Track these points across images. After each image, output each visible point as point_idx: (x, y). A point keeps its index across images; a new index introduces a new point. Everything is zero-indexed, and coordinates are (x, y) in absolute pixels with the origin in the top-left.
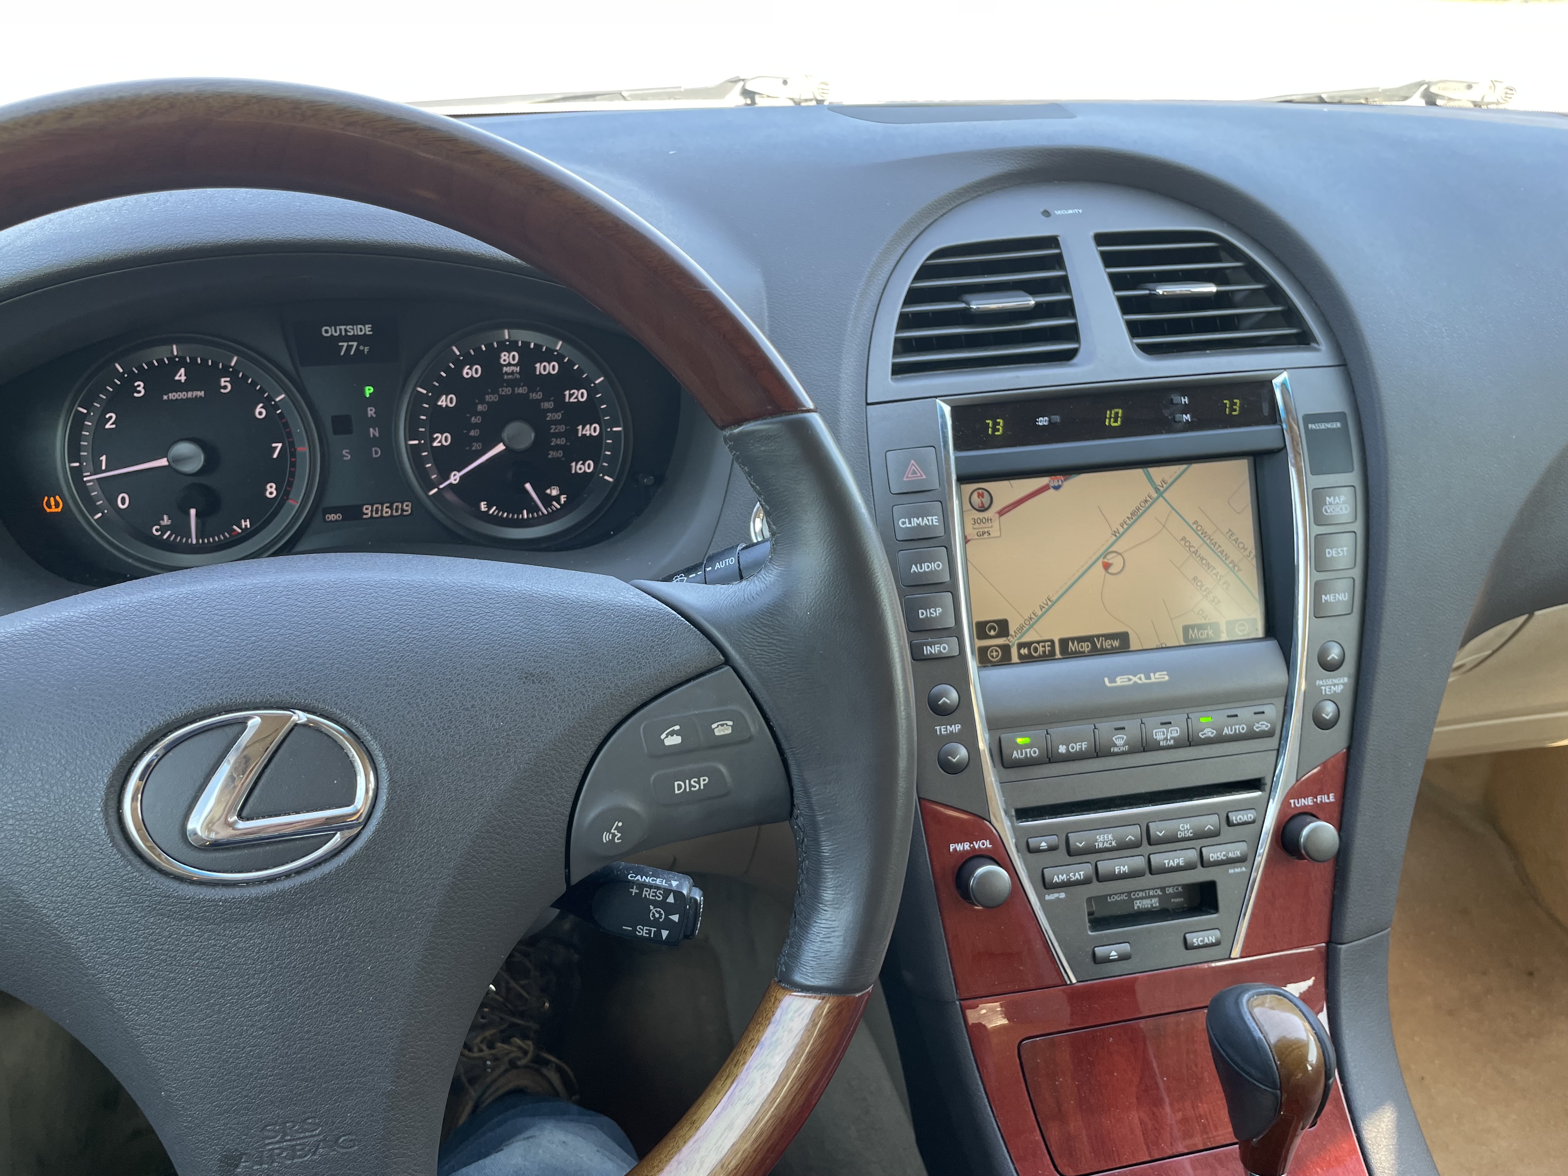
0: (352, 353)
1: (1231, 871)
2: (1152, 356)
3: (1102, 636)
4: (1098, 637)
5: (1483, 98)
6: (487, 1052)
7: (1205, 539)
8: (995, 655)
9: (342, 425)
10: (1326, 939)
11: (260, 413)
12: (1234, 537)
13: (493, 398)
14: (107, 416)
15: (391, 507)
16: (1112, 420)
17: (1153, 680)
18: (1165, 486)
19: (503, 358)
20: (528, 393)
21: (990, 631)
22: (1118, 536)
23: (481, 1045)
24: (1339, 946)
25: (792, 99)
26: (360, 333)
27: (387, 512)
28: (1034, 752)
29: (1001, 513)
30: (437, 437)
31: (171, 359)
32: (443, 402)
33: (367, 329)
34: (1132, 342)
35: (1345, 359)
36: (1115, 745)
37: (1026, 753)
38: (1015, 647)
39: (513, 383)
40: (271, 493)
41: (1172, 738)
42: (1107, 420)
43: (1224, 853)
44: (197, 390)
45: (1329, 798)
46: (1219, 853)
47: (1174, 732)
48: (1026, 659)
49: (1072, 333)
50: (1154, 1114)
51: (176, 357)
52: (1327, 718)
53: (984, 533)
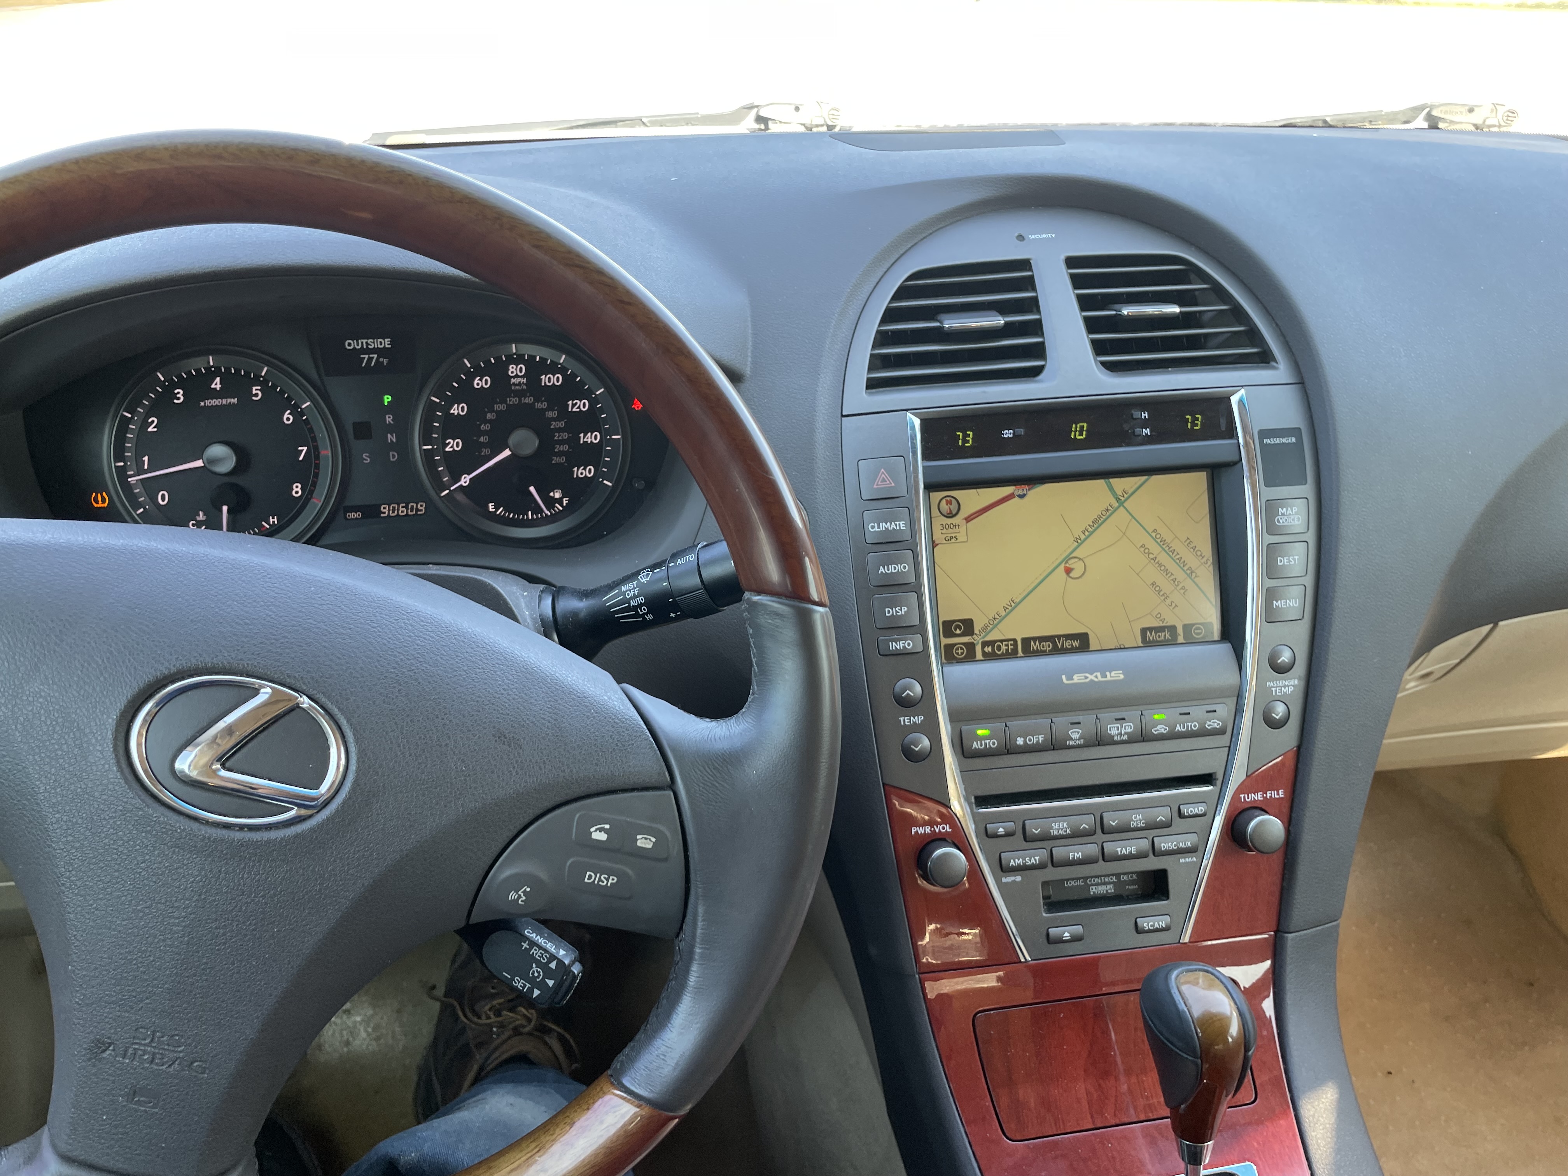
0: (373, 364)
1: (1182, 861)
2: (1115, 374)
3: (1063, 636)
4: (1059, 637)
5: (1484, 121)
6: (494, 1019)
7: (1164, 547)
8: (960, 652)
9: (363, 430)
10: (1275, 929)
11: (288, 419)
12: (1192, 545)
13: (501, 407)
14: (150, 420)
15: (406, 507)
16: (1077, 433)
17: (1109, 678)
18: (1126, 496)
19: (511, 370)
20: (534, 403)
21: (956, 630)
22: (1079, 542)
23: (488, 1012)
24: (1286, 935)
25: (804, 125)
26: (379, 346)
27: (403, 512)
28: (993, 744)
29: (968, 519)
30: (449, 443)
31: (208, 369)
32: (455, 410)
33: (386, 343)
34: (1095, 360)
35: (1302, 378)
36: (1071, 739)
37: (986, 744)
38: (980, 645)
39: (520, 394)
40: (297, 492)
41: (1125, 733)
42: (1073, 433)
43: (1175, 843)
44: (231, 398)
45: (1278, 794)
46: (1170, 844)
47: (1128, 728)
48: (989, 657)
49: (1039, 351)
50: (1100, 1085)
51: (212, 367)
52: (1277, 717)
53: (951, 538)
